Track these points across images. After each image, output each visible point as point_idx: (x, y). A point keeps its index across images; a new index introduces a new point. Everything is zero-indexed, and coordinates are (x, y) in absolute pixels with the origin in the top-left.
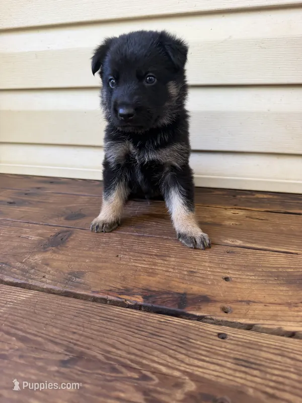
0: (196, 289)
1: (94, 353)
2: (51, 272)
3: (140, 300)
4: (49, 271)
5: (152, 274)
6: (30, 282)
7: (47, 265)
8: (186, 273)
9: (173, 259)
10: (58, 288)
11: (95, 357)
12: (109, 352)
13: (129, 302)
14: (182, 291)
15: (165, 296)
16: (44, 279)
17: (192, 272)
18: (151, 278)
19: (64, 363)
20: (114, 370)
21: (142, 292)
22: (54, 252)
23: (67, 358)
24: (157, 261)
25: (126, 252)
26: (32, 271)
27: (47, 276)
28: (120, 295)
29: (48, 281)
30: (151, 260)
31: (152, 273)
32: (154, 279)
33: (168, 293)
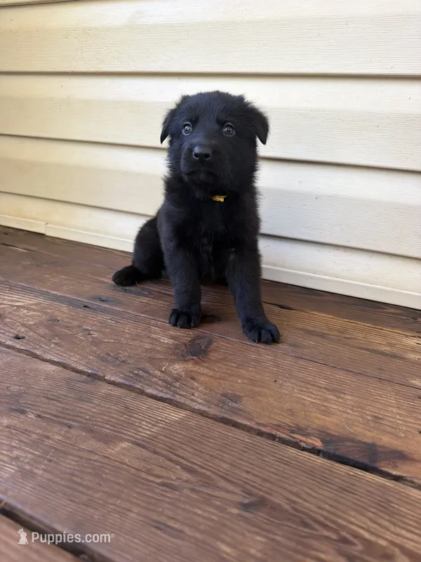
0: (386, 440)
1: (277, 501)
2: (200, 389)
3: (318, 444)
4: (197, 388)
5: (327, 412)
6: (178, 398)
7: (193, 378)
8: (369, 418)
9: (349, 397)
10: (213, 411)
11: (279, 505)
12: (294, 502)
13: (304, 444)
14: (369, 441)
15: (348, 444)
16: (193, 397)
17: (376, 417)
18: (326, 418)
19: (245, 507)
20: (306, 525)
21: (320, 435)
22: (196, 363)
23: (246, 501)
24: (328, 396)
25: (287, 378)
26: (177, 384)
27: (196, 394)
28: (291, 433)
29: (200, 401)
30: (320, 393)
31: (325, 411)
32: (330, 419)
33: (352, 440)
